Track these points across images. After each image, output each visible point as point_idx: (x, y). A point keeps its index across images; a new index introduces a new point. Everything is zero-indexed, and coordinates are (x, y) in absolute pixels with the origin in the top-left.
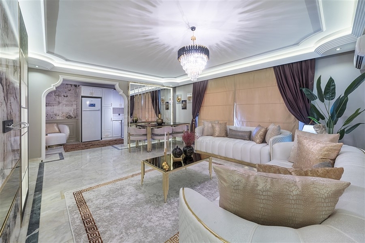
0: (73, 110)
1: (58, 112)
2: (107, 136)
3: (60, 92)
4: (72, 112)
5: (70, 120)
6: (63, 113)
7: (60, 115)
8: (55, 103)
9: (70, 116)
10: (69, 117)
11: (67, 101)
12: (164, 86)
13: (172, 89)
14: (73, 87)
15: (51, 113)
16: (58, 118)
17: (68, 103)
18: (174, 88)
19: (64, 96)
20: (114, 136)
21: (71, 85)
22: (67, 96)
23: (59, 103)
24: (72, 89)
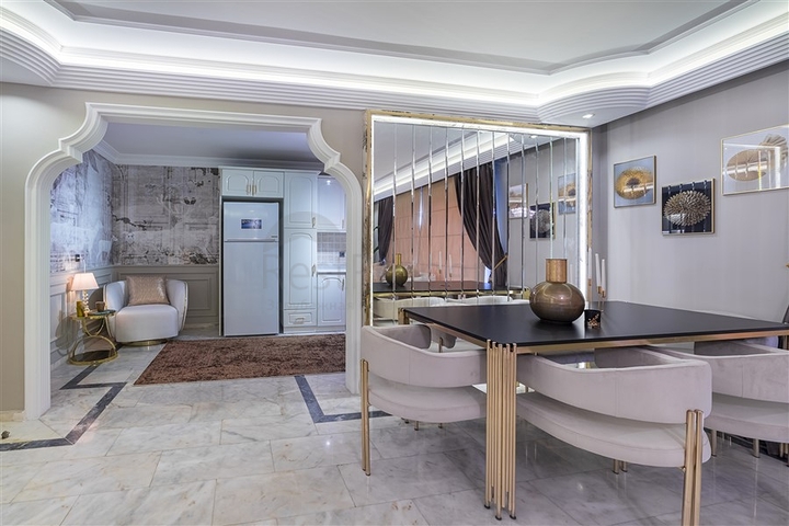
0: (208, 239)
1: (170, 246)
2: (299, 324)
3: (177, 191)
4: (207, 244)
5: (200, 268)
6: (183, 248)
7: (176, 253)
8: (164, 220)
9: (200, 256)
10: (199, 259)
11: (193, 215)
12: (541, 125)
13: (583, 137)
14: (210, 175)
15: (155, 249)
16: (171, 261)
17: (195, 220)
18: (601, 135)
19: (187, 202)
20: (322, 323)
21: (204, 169)
22: (193, 202)
23: (174, 220)
24: (205, 180)
